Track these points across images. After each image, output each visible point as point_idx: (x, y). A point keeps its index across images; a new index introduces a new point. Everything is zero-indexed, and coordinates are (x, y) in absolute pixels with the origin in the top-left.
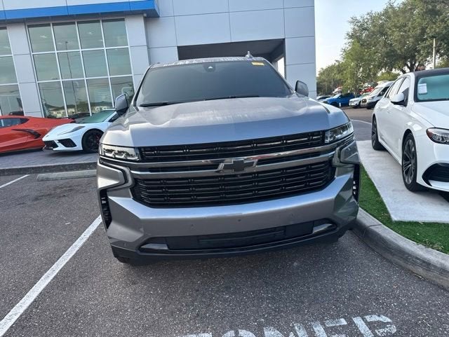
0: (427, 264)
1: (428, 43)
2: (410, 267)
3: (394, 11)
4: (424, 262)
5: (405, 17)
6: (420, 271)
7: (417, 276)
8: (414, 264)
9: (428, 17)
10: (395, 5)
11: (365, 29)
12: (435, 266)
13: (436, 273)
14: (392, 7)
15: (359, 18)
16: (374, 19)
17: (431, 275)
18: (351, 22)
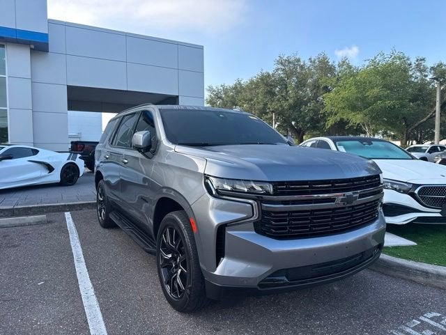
0: (426, 274)
1: (269, 116)
2: (413, 278)
3: (241, 87)
4: (423, 272)
5: (252, 94)
6: (421, 279)
7: (419, 284)
8: (416, 274)
9: (269, 97)
10: (242, 82)
11: (220, 98)
12: (432, 274)
13: (434, 279)
14: (240, 84)
15: (214, 88)
16: (226, 91)
17: (430, 280)
18: (209, 90)
